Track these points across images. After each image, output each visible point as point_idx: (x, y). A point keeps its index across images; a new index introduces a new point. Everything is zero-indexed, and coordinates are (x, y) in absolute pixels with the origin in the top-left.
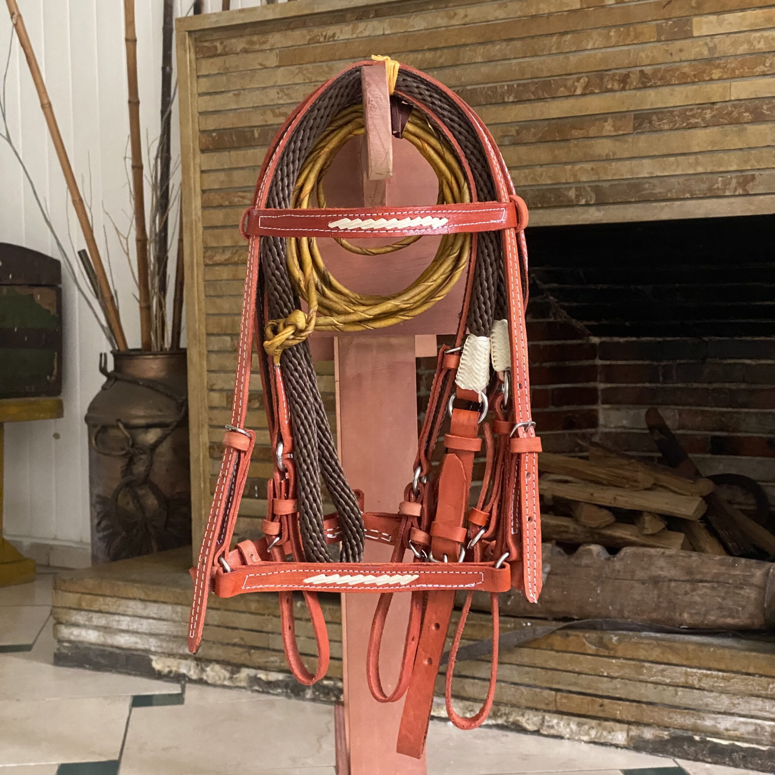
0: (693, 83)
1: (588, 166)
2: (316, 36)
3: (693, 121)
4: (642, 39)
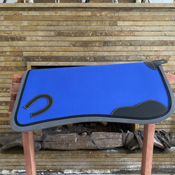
0: (117, 36)
1: (92, 52)
2: (16, 13)
3: (117, 44)
4: (106, 25)
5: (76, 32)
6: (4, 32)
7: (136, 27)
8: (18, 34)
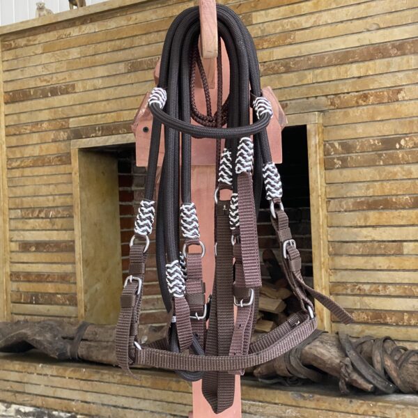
2: (61, 35)
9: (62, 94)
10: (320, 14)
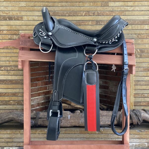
4: (98, 5)
5: (70, 12)
6: (2, 12)
7: (126, 7)
8: (16, 14)
9: (15, 20)
10: (135, 7)
